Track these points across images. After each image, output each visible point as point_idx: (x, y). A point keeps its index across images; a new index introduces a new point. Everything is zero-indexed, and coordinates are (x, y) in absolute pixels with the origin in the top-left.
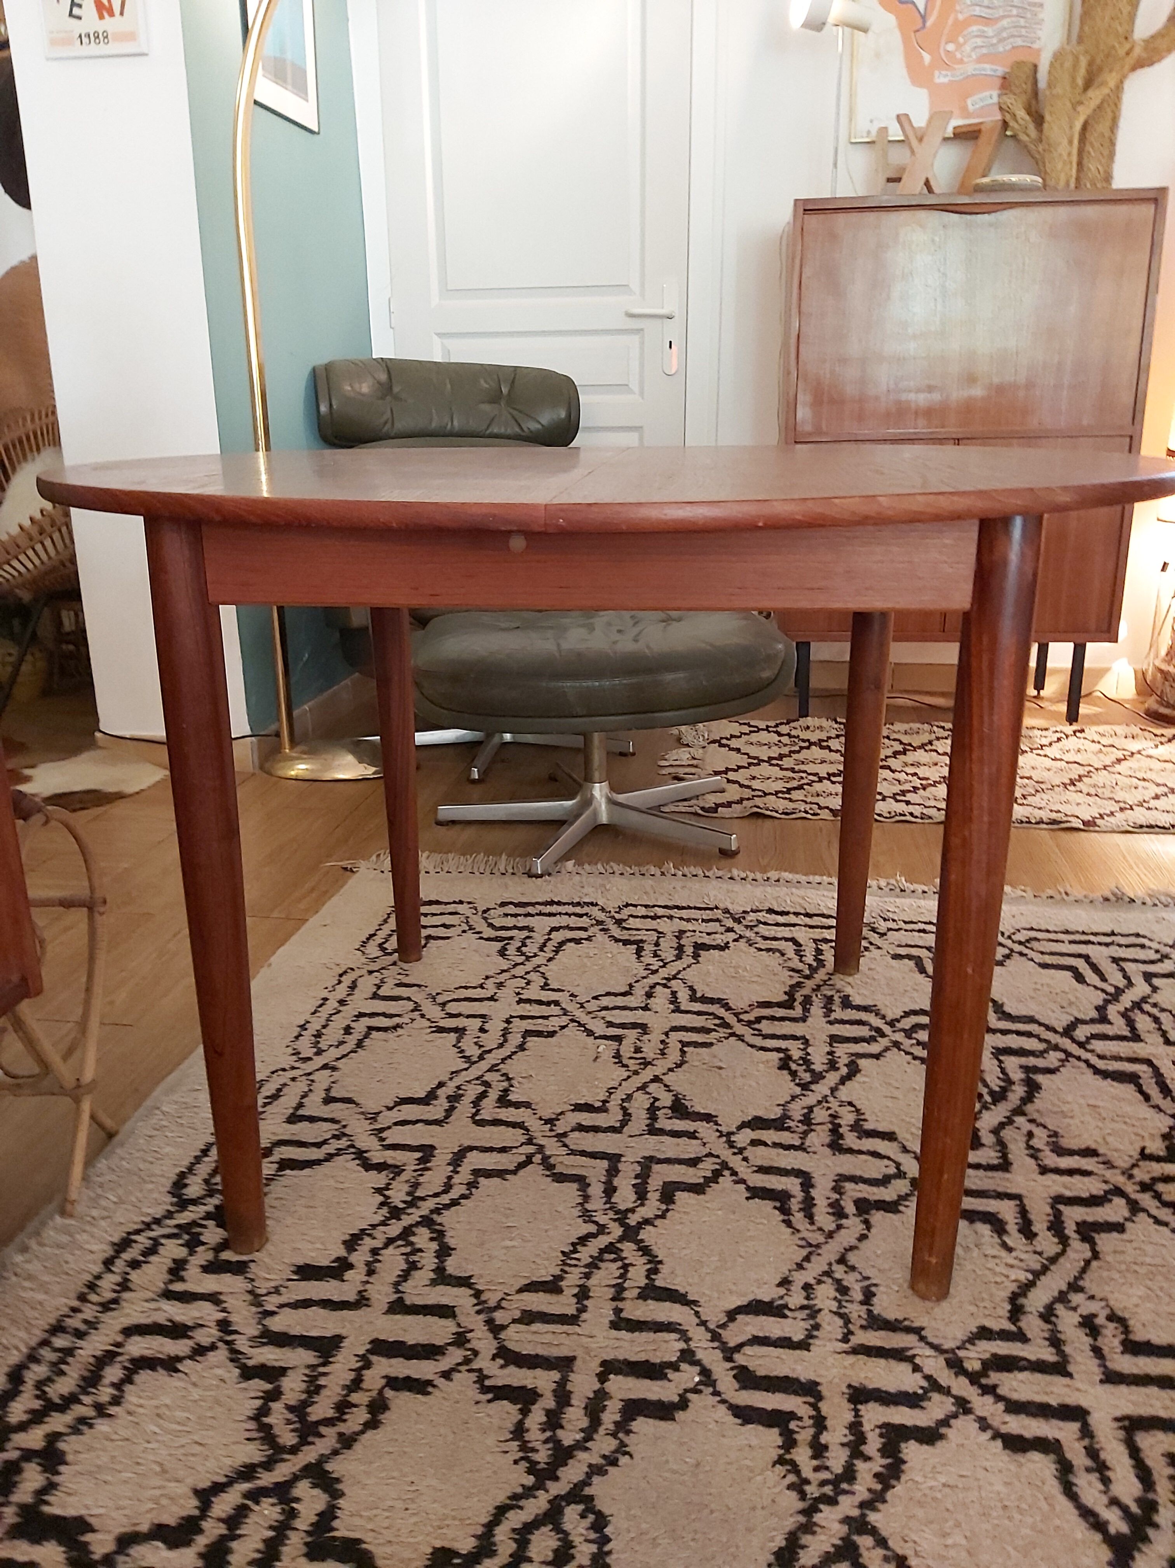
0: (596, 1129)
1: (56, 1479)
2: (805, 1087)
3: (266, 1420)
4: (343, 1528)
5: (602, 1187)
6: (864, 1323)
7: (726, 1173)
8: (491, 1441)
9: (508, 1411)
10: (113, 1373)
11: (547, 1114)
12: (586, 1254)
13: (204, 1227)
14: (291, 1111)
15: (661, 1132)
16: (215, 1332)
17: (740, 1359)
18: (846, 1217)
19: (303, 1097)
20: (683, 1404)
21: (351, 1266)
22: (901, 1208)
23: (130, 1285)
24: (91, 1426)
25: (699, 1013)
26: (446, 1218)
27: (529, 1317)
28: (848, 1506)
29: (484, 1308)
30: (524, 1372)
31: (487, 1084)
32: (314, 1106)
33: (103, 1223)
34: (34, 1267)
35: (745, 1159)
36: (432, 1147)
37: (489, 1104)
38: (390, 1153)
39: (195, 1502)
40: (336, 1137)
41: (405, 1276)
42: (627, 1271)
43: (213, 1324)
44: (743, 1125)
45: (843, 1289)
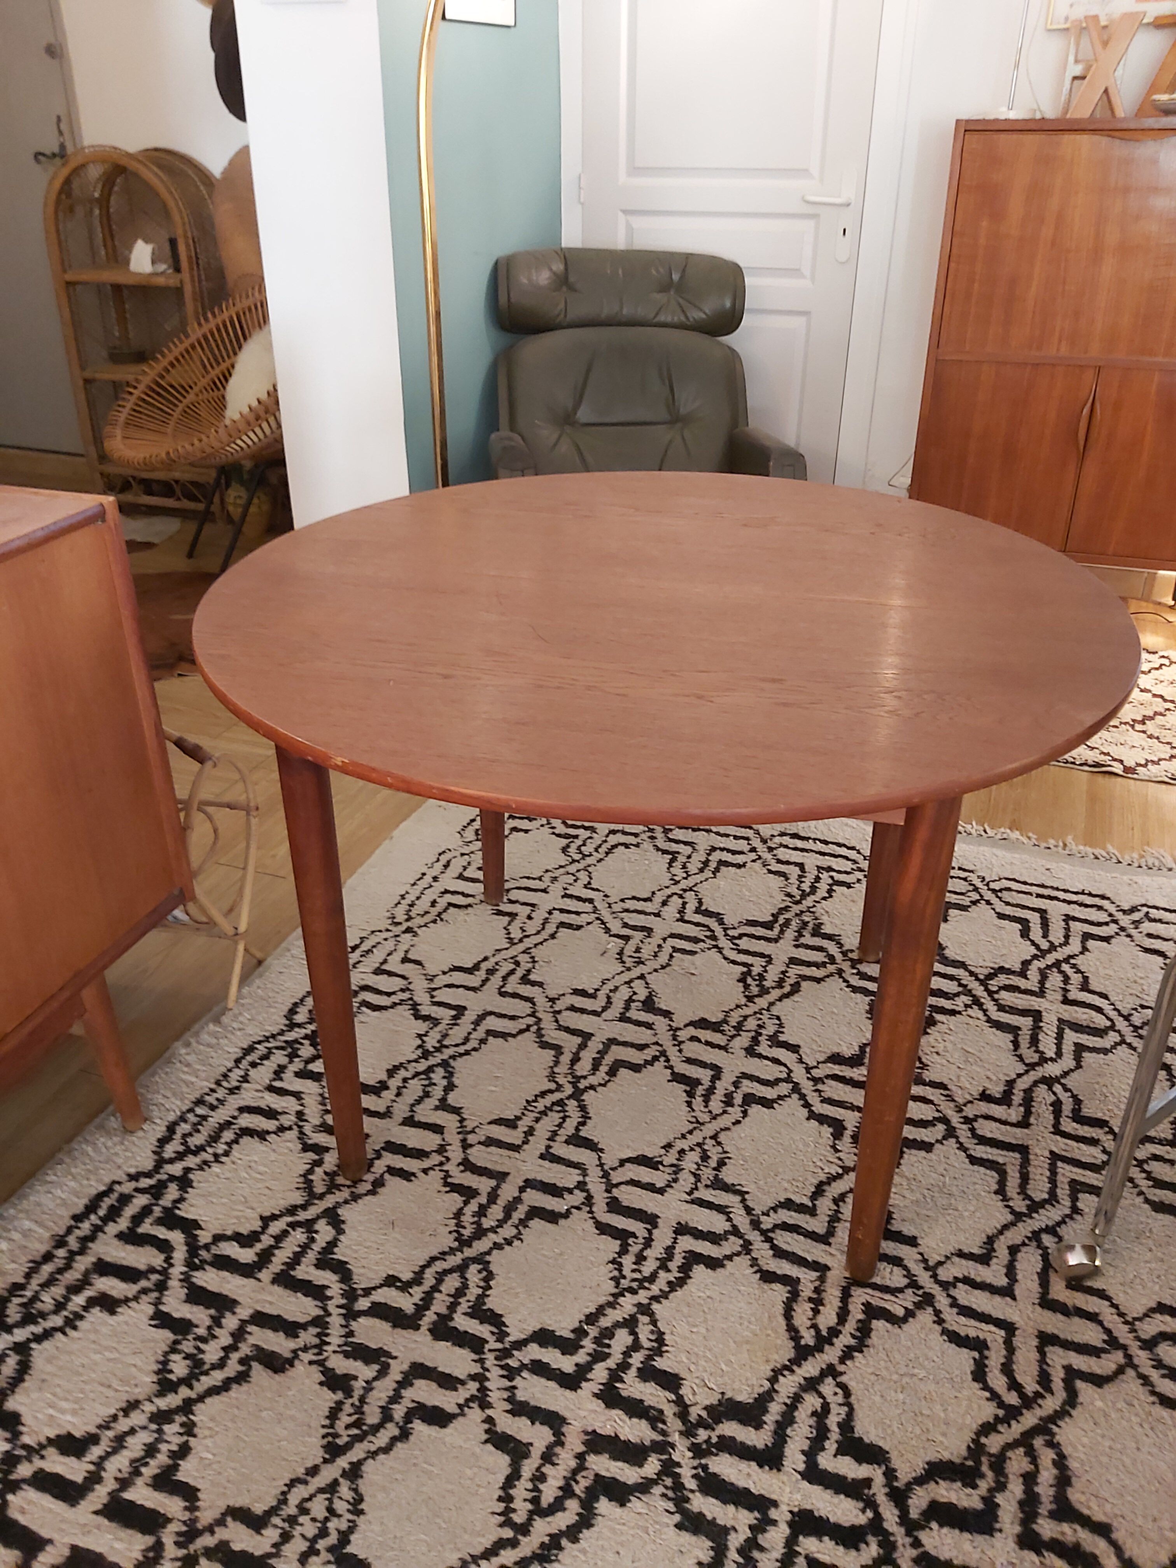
0: (582, 1011)
1: (186, 1195)
2: (750, 999)
3: (311, 1177)
4: (340, 1254)
5: (571, 1056)
6: (709, 1183)
7: (662, 1059)
8: (439, 1217)
9: (457, 1200)
10: (228, 1136)
11: (553, 994)
12: (541, 1105)
13: (302, 1044)
14: (377, 965)
15: (629, 1020)
16: (293, 1118)
17: (615, 1192)
18: (732, 1106)
19: (389, 955)
20: (567, 1215)
21: (387, 1088)
22: (775, 1105)
23: (249, 1079)
24: (210, 1167)
25: (697, 924)
26: (457, 1064)
27: (489, 1142)
28: (642, 1297)
29: (463, 1131)
30: (475, 1177)
31: (517, 964)
32: (394, 964)
33: (238, 1033)
34: (191, 1058)
35: (680, 1051)
36: (465, 1008)
37: (514, 979)
38: (435, 1008)
39: (260, 1223)
40: (402, 990)
41: (419, 1101)
42: (564, 1121)
43: (293, 1113)
44: (691, 1024)
45: (705, 1157)
